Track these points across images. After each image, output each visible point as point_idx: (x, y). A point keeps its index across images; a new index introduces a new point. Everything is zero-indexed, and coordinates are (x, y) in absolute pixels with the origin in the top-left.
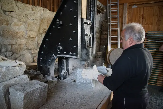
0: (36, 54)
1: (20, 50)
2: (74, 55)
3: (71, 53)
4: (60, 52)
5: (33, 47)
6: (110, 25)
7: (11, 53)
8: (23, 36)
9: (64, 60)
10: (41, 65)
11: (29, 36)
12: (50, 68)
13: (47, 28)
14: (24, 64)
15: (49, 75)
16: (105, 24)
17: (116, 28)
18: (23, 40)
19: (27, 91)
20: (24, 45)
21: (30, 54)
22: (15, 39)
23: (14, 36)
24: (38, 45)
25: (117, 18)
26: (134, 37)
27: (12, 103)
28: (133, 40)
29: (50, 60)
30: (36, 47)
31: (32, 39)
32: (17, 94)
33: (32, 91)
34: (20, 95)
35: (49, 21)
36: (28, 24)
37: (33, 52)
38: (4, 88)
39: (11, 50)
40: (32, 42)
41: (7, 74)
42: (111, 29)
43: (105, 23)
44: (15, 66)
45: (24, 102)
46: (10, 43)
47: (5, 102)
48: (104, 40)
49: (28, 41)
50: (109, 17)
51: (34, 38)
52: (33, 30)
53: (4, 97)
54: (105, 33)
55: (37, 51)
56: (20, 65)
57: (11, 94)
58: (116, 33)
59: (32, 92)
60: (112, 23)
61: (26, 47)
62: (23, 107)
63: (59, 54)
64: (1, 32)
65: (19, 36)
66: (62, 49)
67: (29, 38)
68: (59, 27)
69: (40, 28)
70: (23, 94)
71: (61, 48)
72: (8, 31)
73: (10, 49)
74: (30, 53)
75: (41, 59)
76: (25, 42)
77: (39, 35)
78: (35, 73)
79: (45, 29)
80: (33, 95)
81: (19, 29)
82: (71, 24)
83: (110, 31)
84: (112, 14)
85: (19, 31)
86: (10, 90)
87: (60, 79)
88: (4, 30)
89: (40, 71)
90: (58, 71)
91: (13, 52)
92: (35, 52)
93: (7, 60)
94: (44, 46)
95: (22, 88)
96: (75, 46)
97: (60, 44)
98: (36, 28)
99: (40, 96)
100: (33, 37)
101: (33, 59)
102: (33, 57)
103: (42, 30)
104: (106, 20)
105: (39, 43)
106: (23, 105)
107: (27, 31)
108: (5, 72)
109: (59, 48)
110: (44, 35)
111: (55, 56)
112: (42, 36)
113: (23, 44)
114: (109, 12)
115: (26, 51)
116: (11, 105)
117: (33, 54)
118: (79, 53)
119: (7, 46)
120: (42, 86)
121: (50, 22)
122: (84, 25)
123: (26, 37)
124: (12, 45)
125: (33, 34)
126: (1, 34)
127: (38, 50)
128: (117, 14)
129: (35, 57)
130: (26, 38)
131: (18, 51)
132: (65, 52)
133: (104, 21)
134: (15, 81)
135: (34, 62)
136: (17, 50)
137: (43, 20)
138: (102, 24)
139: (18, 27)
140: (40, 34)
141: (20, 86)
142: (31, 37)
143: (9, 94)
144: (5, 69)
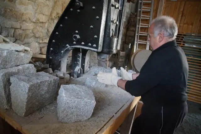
0: (45, 44)
1: (25, 37)
2: (94, 47)
3: (90, 44)
4: (76, 42)
5: (41, 35)
6: (139, 19)
7: (14, 39)
8: (30, 19)
9: (80, 54)
10: (51, 57)
11: (38, 20)
12: (62, 62)
13: (61, 13)
14: (31, 50)
15: (60, 70)
16: (134, 18)
17: (147, 24)
18: (30, 25)
19: (32, 82)
20: (31, 31)
21: (37, 44)
22: (20, 22)
23: (19, 17)
24: (48, 33)
25: (149, 12)
26: (165, 33)
27: (13, 96)
28: (163, 37)
29: (62, 52)
30: (45, 35)
31: (41, 25)
32: (20, 84)
33: (39, 83)
34: (24, 86)
35: (64, 4)
36: (37, 5)
37: (41, 41)
38: (4, 76)
39: (14, 35)
40: (41, 28)
41: (9, 60)
42: (140, 25)
43: (134, 16)
44: (20, 51)
45: (28, 95)
46: (13, 27)
47: (4, 93)
48: (131, 38)
49: (36, 26)
50: (140, 9)
51: (44, 23)
52: (44, 13)
53: (4, 88)
54: (132, 29)
55: (47, 41)
56: (25, 50)
57: (12, 85)
58: (146, 30)
59: (39, 85)
60: (143, 17)
61: (34, 33)
62: (26, 101)
63: (75, 45)
64: (3, 10)
65: (24, 19)
66: (79, 39)
67: (37, 22)
68: (78, 11)
69: (52, 12)
70: (28, 86)
71: (78, 37)
72: (11, 10)
73: (12, 34)
74: (37, 42)
75: (51, 49)
76: (32, 28)
77: (50, 21)
78: (43, 66)
79: (59, 14)
80: (40, 88)
81: (26, 9)
82: (94, 7)
83: (139, 27)
84: (144, 6)
85: (25, 13)
86: (12, 79)
87: (72, 77)
88: (6, 8)
89: (48, 64)
90: (71, 67)
91: (16, 38)
92: (44, 41)
93: (9, 43)
94: (57, 33)
95: (27, 78)
96: (96, 36)
97: (77, 32)
98: (47, 11)
99: (48, 92)
100: (42, 23)
101: (41, 50)
102: (41, 47)
103: (54, 15)
104: (135, 12)
105: (49, 31)
106: (27, 99)
107: (36, 13)
108: (6, 57)
109: (75, 37)
110: (57, 21)
111: (69, 47)
112: (54, 21)
113: (29, 30)
114: (141, 3)
115: (32, 39)
116: (11, 99)
117: (41, 44)
118: (100, 46)
119: (9, 29)
120: (51, 79)
121: (66, 5)
122: (111, 8)
123: (34, 20)
124: (15, 29)
125: (43, 18)
126: (2, 13)
127: (48, 39)
128: (151, 7)
129: (43, 47)
130: (34, 22)
131: (23, 38)
132: (83, 43)
133: (133, 14)
134: (18, 70)
135: (41, 54)
136: (21, 36)
137: (57, 2)
138: (130, 17)
139: (24, 7)
140: (52, 19)
141: (25, 76)
142: (40, 22)
143: (10, 84)
144: (7, 53)
